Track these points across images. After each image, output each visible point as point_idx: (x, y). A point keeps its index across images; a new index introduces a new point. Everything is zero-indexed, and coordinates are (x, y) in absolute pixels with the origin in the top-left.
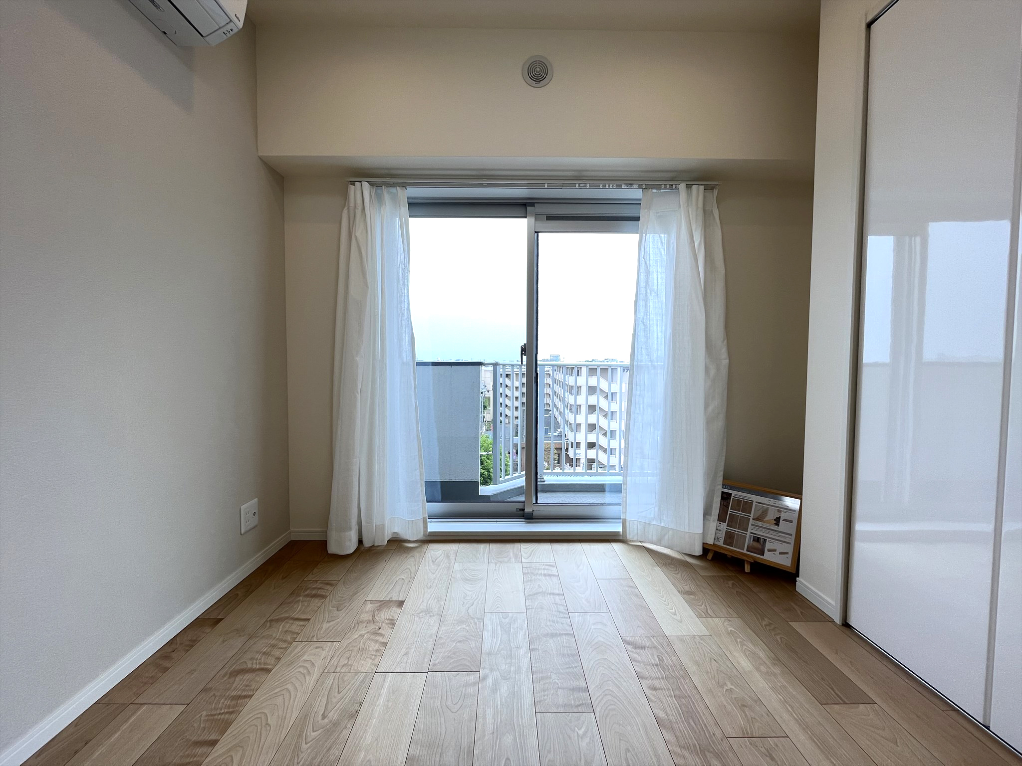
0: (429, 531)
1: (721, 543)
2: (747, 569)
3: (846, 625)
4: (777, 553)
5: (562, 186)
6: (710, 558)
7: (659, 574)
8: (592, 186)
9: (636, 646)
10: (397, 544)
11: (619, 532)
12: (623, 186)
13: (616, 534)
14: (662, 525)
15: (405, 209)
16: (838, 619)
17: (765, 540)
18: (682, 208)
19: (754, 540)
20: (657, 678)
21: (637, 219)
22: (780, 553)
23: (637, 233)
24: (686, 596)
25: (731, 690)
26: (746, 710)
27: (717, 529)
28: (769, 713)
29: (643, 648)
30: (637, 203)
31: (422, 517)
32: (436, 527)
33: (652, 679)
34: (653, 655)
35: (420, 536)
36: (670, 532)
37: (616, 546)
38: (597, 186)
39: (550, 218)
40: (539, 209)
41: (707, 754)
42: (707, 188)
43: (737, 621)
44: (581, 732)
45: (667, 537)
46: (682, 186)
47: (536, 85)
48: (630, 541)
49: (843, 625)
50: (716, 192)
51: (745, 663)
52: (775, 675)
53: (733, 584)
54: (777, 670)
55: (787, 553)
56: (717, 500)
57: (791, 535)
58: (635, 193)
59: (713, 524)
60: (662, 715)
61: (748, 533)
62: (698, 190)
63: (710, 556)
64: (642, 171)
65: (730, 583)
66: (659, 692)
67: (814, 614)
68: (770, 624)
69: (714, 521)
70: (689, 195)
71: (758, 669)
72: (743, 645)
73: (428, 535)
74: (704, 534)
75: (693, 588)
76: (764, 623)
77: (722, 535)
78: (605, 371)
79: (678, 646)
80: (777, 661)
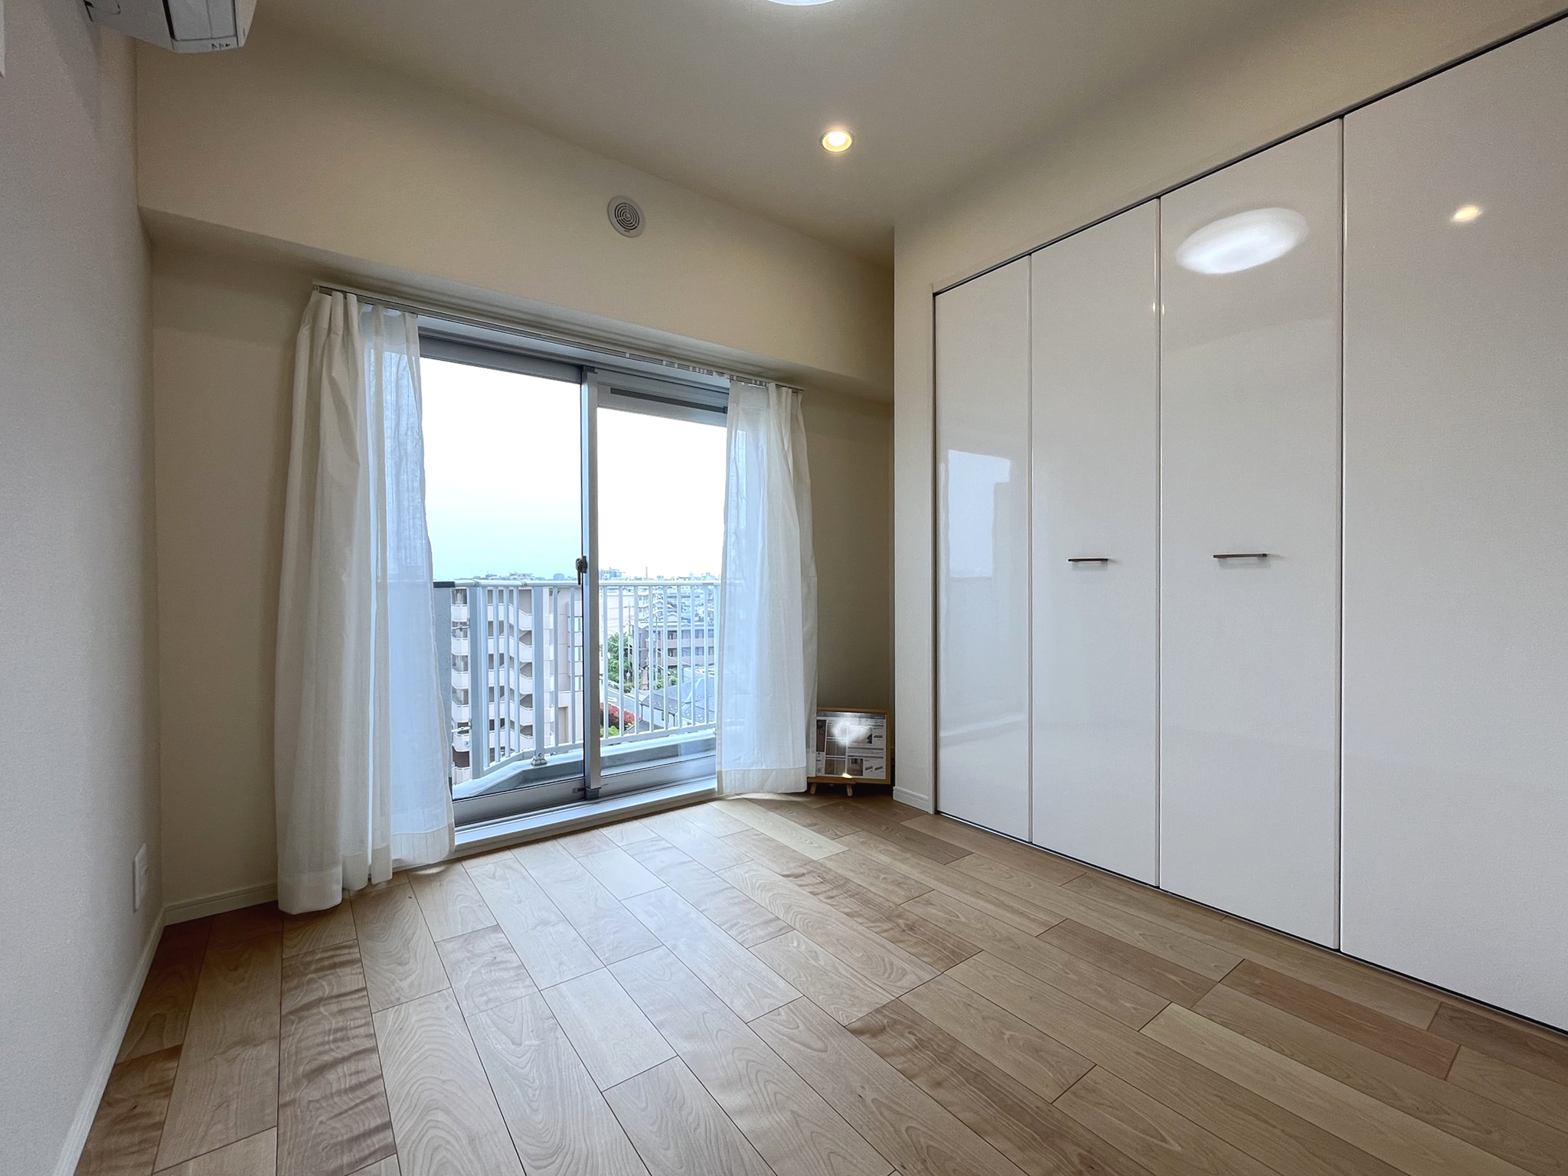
0: (456, 844)
1: (822, 774)
2: (850, 792)
3: (937, 812)
4: (874, 768)
5: (644, 359)
6: (813, 793)
7: (775, 817)
8: (680, 366)
9: (796, 876)
10: (407, 877)
11: (714, 789)
12: (714, 373)
13: (711, 791)
14: (764, 767)
15: (416, 346)
16: (931, 811)
17: (862, 760)
18: (772, 408)
19: (852, 763)
20: (829, 890)
21: (724, 410)
22: (876, 769)
23: (725, 426)
24: (812, 828)
25: (885, 878)
26: (902, 885)
27: (817, 760)
28: (916, 882)
29: (803, 875)
30: (725, 392)
31: (447, 825)
32: (467, 836)
33: (825, 892)
34: (814, 877)
35: (444, 855)
36: (774, 773)
37: (714, 804)
38: (687, 368)
39: (614, 391)
40: (601, 376)
41: (893, 919)
42: (795, 392)
43: (864, 833)
44: (795, 944)
45: (770, 780)
46: (772, 386)
47: (627, 234)
48: (729, 796)
49: (935, 814)
50: (800, 397)
51: (884, 859)
52: (908, 858)
53: (844, 808)
54: (908, 855)
55: (881, 768)
56: (814, 729)
57: (882, 749)
58: (724, 382)
59: (813, 755)
60: (847, 910)
61: (846, 757)
62: (787, 393)
63: (813, 790)
64: (737, 362)
65: (841, 807)
66: (837, 898)
67: (916, 813)
68: (887, 828)
69: (813, 752)
70: (779, 396)
71: (895, 859)
72: (876, 848)
73: (456, 851)
74: (807, 767)
75: (814, 821)
76: (883, 829)
77: (823, 765)
78: (525, 593)
79: (830, 865)
80: (905, 849)
